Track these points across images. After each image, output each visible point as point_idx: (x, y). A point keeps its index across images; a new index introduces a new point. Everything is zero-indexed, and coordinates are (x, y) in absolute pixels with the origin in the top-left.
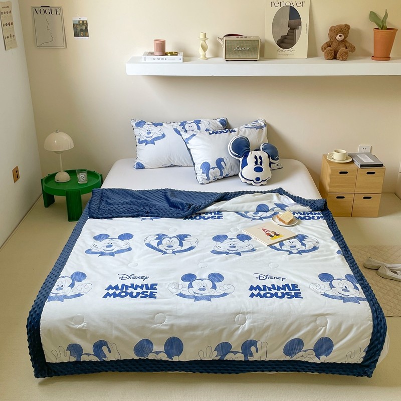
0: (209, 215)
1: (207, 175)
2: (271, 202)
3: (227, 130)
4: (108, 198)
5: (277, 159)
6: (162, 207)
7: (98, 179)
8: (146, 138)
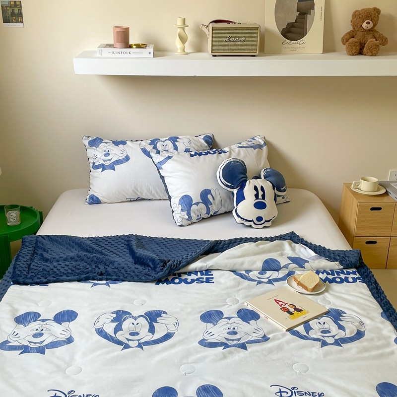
0: (194, 277)
1: (189, 214)
2: (282, 255)
3: (214, 150)
4: (44, 250)
5: (284, 191)
6: (123, 265)
7: (36, 218)
8: (102, 162)
